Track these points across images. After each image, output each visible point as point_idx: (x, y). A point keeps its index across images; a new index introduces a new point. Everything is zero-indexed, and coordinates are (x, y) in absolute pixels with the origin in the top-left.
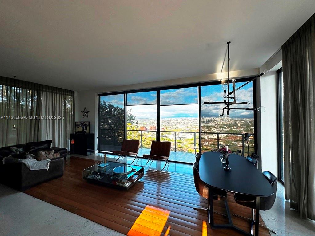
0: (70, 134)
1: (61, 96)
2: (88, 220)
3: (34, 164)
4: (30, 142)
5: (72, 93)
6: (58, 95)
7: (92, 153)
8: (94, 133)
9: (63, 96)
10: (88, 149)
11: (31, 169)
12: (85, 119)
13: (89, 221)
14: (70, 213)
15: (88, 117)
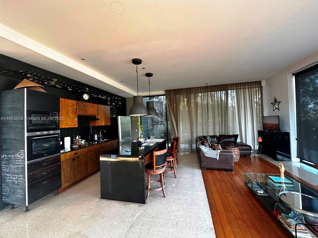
0: (258, 131)
1: (241, 91)
2: (214, 229)
3: (208, 152)
4: (222, 134)
5: (258, 84)
6: (242, 90)
7: (285, 159)
8: (288, 131)
9: (247, 90)
10: (277, 151)
11: (206, 155)
12: (276, 113)
13: (214, 231)
14: (209, 208)
15: (280, 110)
